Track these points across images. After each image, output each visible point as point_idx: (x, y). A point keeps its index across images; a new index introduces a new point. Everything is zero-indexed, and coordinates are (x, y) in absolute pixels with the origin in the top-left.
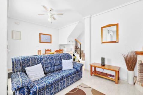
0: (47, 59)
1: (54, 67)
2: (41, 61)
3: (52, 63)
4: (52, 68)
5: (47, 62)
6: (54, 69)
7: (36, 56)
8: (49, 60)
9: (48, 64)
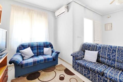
0: (106, 49)
1: (113, 62)
2: (99, 49)
3: (111, 55)
4: (110, 62)
5: (105, 52)
6: (112, 63)
7: (98, 44)
8: (108, 51)
9: (106, 55)
